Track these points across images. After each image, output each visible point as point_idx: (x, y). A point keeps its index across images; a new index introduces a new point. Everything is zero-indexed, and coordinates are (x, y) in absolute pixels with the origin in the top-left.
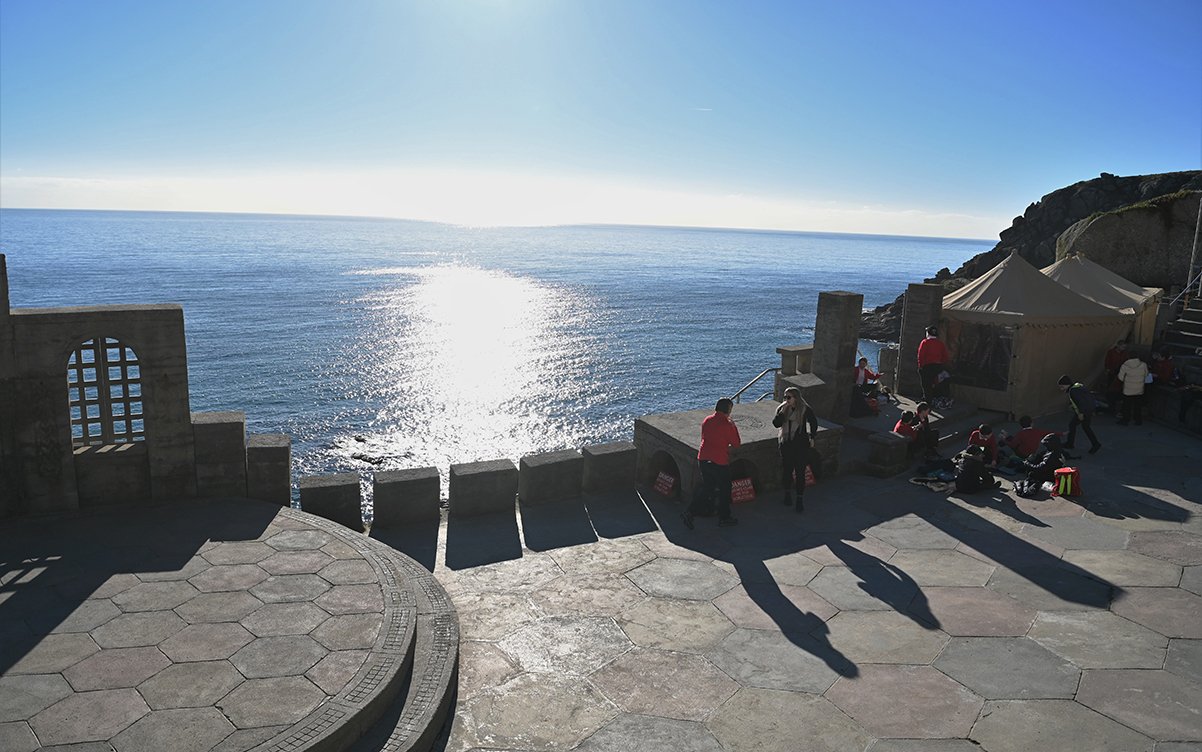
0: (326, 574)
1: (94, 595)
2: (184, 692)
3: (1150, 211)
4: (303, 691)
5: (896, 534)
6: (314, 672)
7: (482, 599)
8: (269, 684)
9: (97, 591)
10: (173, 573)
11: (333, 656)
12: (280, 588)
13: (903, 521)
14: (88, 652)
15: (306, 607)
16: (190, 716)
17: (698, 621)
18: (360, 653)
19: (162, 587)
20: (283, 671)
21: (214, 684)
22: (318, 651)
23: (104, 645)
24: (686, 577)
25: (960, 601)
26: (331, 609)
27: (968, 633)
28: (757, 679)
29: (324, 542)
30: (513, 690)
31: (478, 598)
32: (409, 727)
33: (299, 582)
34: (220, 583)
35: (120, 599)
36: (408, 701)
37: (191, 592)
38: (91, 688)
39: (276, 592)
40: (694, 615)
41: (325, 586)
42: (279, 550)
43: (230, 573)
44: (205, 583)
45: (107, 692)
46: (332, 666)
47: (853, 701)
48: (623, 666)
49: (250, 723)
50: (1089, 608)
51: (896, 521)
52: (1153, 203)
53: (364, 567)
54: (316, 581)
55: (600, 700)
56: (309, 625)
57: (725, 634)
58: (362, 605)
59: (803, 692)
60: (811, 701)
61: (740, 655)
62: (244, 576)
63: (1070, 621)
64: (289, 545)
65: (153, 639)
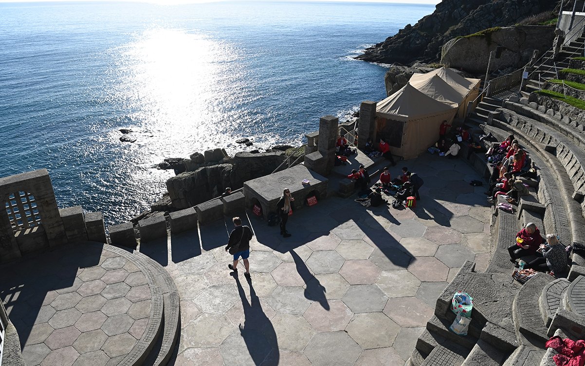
0: (128, 281)
1: (43, 304)
2: (89, 345)
3: (481, 37)
4: (129, 339)
5: (342, 231)
6: (131, 331)
7: (187, 278)
8: (117, 338)
9: (44, 302)
10: (70, 288)
11: (137, 322)
12: (112, 291)
13: (347, 224)
14: (50, 332)
15: (123, 299)
16: (94, 355)
17: (265, 283)
18: (146, 320)
19: (68, 296)
20: (121, 331)
21: (98, 340)
22: (131, 321)
23: (55, 328)
24: (262, 261)
25: (357, 267)
26: (133, 300)
27: (356, 283)
28: (282, 310)
29: (124, 263)
30: (200, 321)
31: (185, 278)
32: (166, 345)
33: (118, 287)
34: (89, 291)
35: (53, 304)
36: (164, 334)
37: (79, 298)
38: (57, 348)
39: (110, 293)
40: (264, 280)
41: (129, 288)
42: (108, 270)
43: (92, 285)
44: (83, 292)
45: (63, 349)
46: (137, 327)
47: (312, 317)
48: (238, 307)
49: (114, 355)
50: (401, 268)
51: (344, 224)
52: (483, 33)
53: (141, 276)
54: (124, 285)
55: (229, 323)
56: (125, 309)
57: (273, 289)
58: (143, 296)
59: (296, 315)
60: (298, 319)
61: (278, 299)
62: (97, 286)
63: (391, 276)
64: (111, 267)
65: (71, 322)
